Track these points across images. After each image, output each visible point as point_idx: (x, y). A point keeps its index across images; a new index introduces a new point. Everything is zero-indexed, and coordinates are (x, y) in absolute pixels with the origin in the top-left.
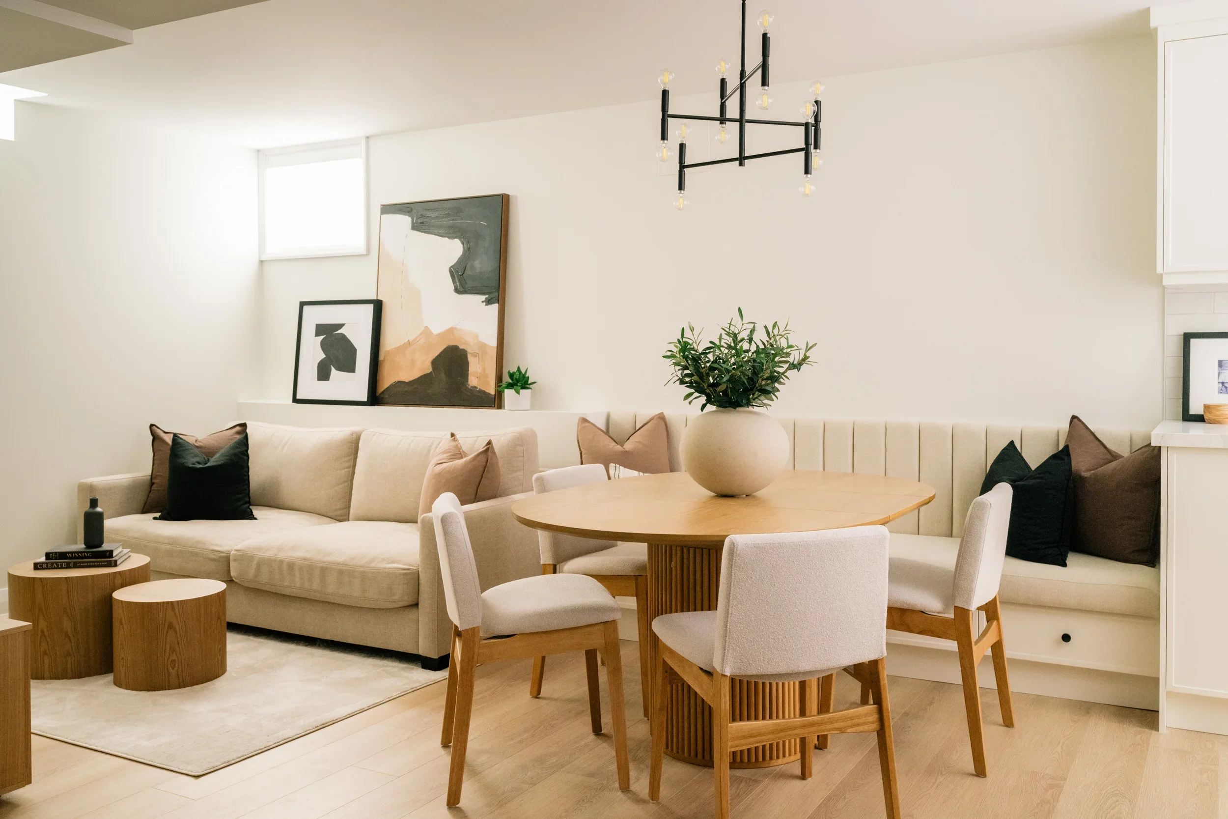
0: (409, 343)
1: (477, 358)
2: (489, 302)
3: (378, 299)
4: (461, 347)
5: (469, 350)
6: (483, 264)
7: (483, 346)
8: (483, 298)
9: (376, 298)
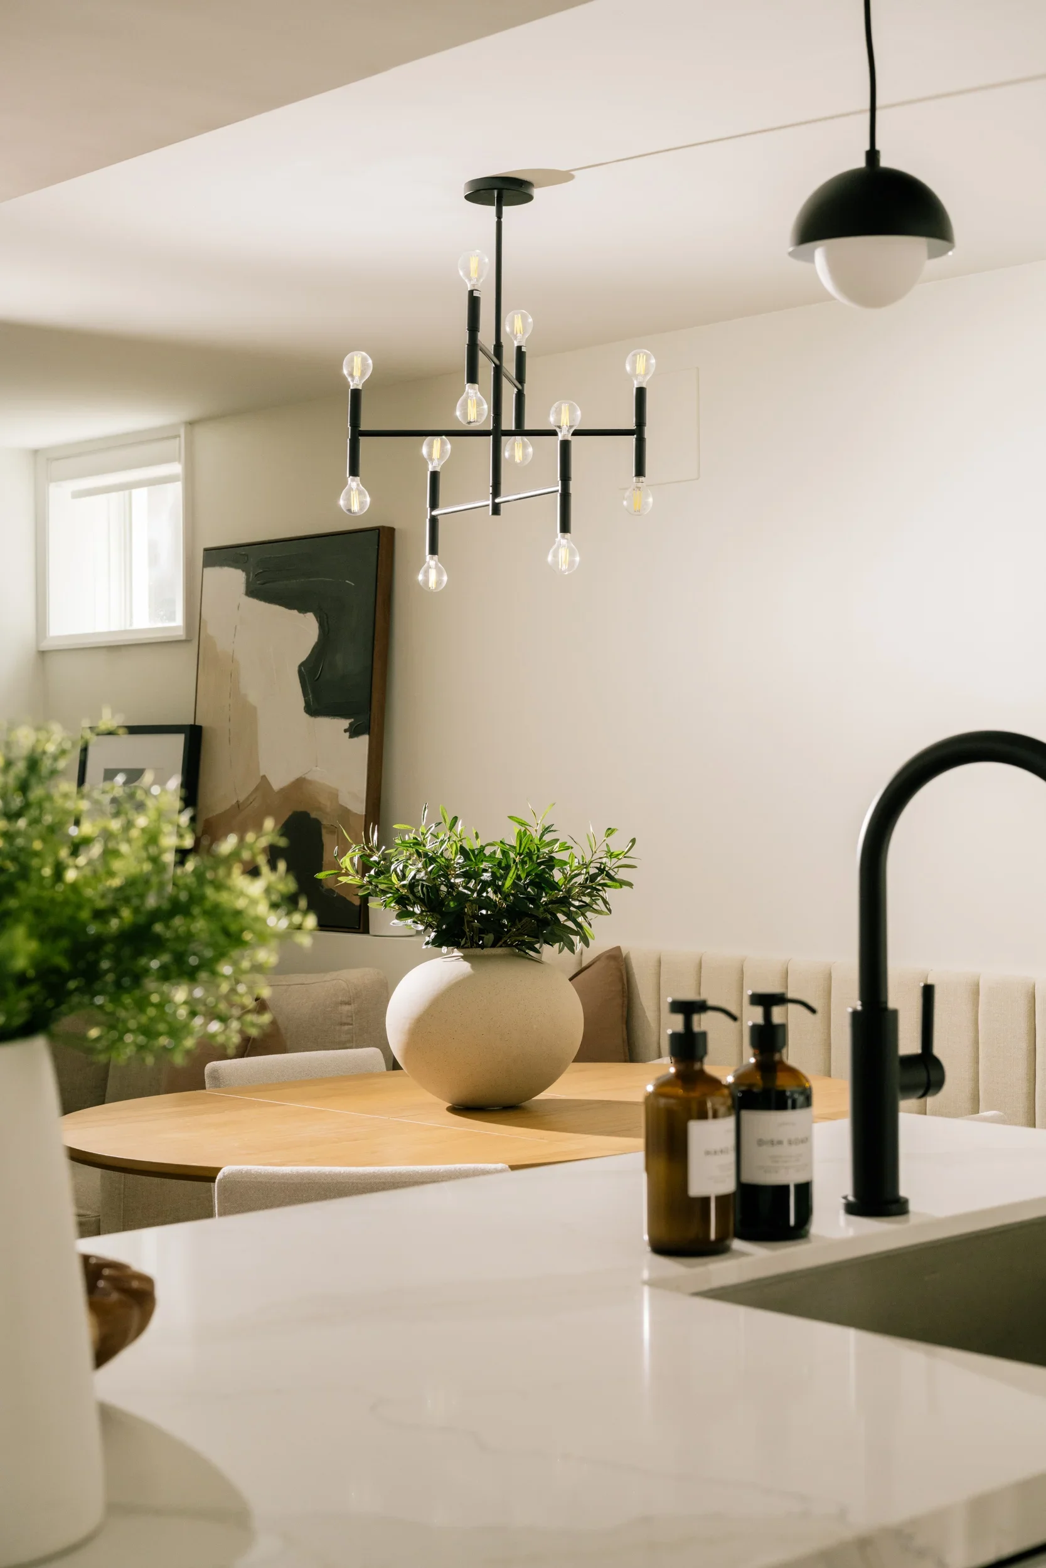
0: (238, 804)
1: (336, 837)
2: (354, 732)
3: (196, 724)
4: (313, 815)
5: (324, 822)
6: (346, 661)
7: (345, 814)
8: (345, 723)
9: (193, 723)
